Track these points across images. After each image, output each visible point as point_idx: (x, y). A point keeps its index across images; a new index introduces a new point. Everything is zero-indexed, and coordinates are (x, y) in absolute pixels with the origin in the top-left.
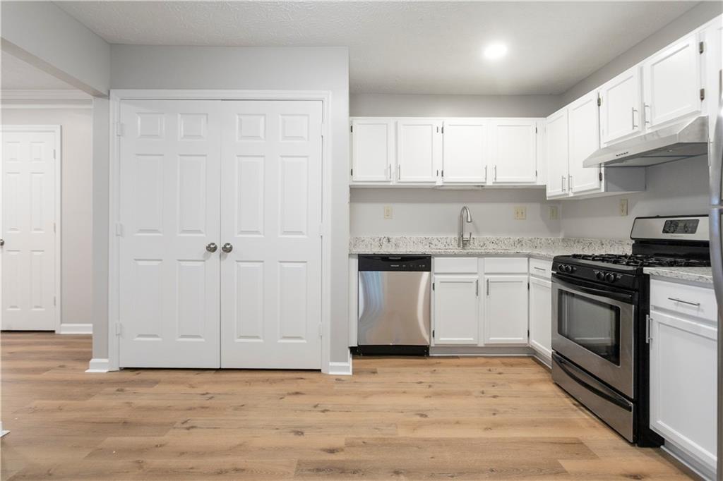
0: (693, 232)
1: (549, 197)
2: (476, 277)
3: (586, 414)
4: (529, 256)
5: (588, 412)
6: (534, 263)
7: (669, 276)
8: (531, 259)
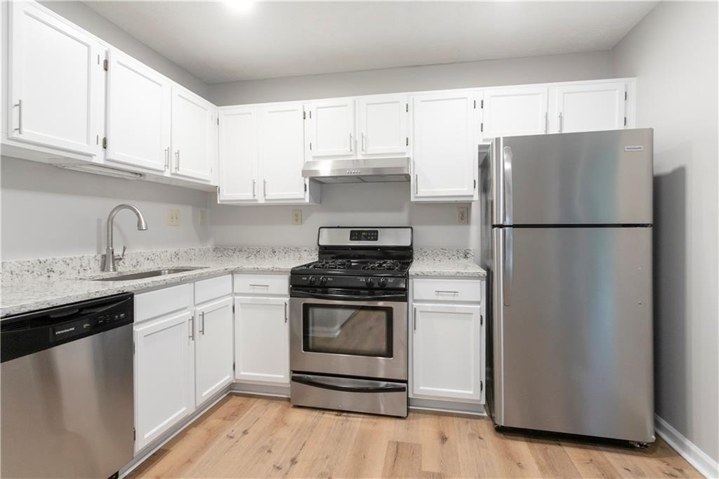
0: (376, 239)
1: (221, 201)
2: (187, 314)
3: (353, 417)
4: (232, 273)
5: (352, 415)
6: (239, 279)
7: (433, 274)
8: (235, 275)
